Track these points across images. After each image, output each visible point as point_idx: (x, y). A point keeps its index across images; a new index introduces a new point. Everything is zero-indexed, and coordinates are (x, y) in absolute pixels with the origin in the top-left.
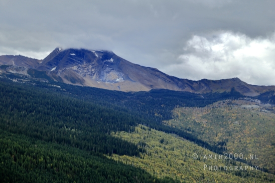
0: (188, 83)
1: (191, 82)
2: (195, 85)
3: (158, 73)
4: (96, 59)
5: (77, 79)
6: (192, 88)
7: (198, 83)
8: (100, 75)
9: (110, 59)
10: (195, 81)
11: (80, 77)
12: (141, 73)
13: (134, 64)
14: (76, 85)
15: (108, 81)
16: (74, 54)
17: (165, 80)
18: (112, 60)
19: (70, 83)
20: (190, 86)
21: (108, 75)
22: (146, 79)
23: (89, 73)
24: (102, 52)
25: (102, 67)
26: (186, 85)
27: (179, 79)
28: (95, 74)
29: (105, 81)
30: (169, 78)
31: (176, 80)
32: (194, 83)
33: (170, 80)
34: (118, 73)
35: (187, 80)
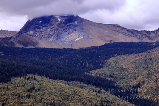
0: (146, 34)
1: (149, 32)
2: (152, 35)
3: (119, 28)
4: (57, 23)
5: (30, 42)
6: (150, 38)
7: (155, 32)
8: (59, 36)
9: (74, 21)
10: (152, 32)
11: (34, 41)
12: (102, 30)
13: (97, 23)
14: (28, 47)
15: (66, 42)
16: (41, 22)
17: (125, 34)
18: (76, 22)
19: (22, 46)
20: (148, 36)
21: (69, 35)
22: (107, 36)
23: (46, 36)
24: (67, 16)
25: (64, 30)
26: (144, 36)
27: (138, 32)
28: (53, 36)
29: (64, 42)
30: (129, 32)
31: (136, 33)
32: (152, 33)
33: (130, 34)
34: (80, 33)
35: (145, 31)
